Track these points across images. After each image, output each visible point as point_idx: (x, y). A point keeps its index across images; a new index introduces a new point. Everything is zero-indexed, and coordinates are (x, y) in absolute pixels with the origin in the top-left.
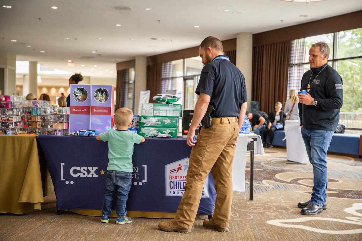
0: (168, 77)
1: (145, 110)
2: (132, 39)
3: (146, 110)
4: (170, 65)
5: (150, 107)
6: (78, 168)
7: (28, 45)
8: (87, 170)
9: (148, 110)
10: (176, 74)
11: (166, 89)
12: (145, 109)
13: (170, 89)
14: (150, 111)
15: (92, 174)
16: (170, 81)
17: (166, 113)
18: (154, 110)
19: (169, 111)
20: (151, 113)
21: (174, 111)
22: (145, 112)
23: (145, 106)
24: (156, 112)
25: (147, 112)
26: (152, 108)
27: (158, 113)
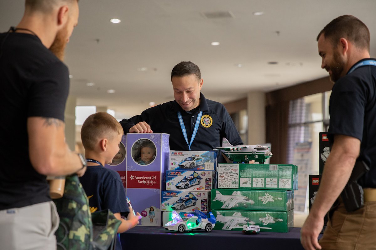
0: (298, 121)
1: (223, 177)
2: (240, 66)
3: (225, 177)
4: (302, 103)
5: (233, 171)
7: (89, 82)
9: (229, 178)
10: (311, 117)
11: (296, 141)
12: (224, 175)
13: (302, 140)
14: (233, 179)
16: (303, 128)
17: (265, 183)
18: (240, 177)
19: (270, 179)
20: (236, 183)
21: (279, 179)
22: (222, 180)
23: (224, 169)
24: (245, 181)
25: (227, 181)
26: (236, 172)
27: (248, 182)
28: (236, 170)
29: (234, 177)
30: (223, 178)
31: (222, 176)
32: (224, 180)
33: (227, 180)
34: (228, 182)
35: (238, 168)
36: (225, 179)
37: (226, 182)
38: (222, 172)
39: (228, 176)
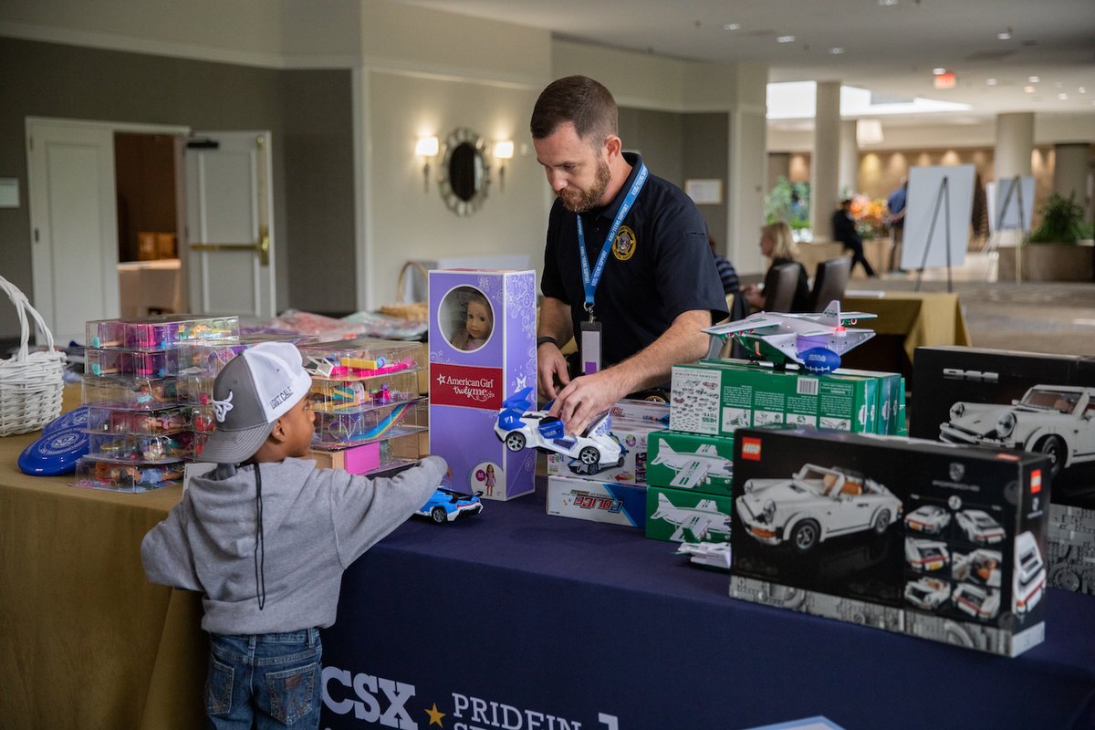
1: (682, 401)
3: (687, 401)
5: (706, 389)
6: (344, 677)
8: (376, 692)
9: (696, 406)
12: (684, 396)
14: (706, 410)
15: (398, 716)
18: (723, 405)
19: (797, 416)
20: (712, 420)
21: (821, 418)
22: (680, 410)
23: (685, 380)
24: (734, 418)
25: (691, 414)
26: (714, 392)
27: (743, 419)
28: (713, 385)
29: (708, 403)
30: (682, 405)
31: (679, 398)
32: (684, 410)
33: (692, 411)
34: (696, 417)
35: (718, 381)
36: (688, 408)
37: (688, 416)
38: (681, 390)
39: (693, 400)
